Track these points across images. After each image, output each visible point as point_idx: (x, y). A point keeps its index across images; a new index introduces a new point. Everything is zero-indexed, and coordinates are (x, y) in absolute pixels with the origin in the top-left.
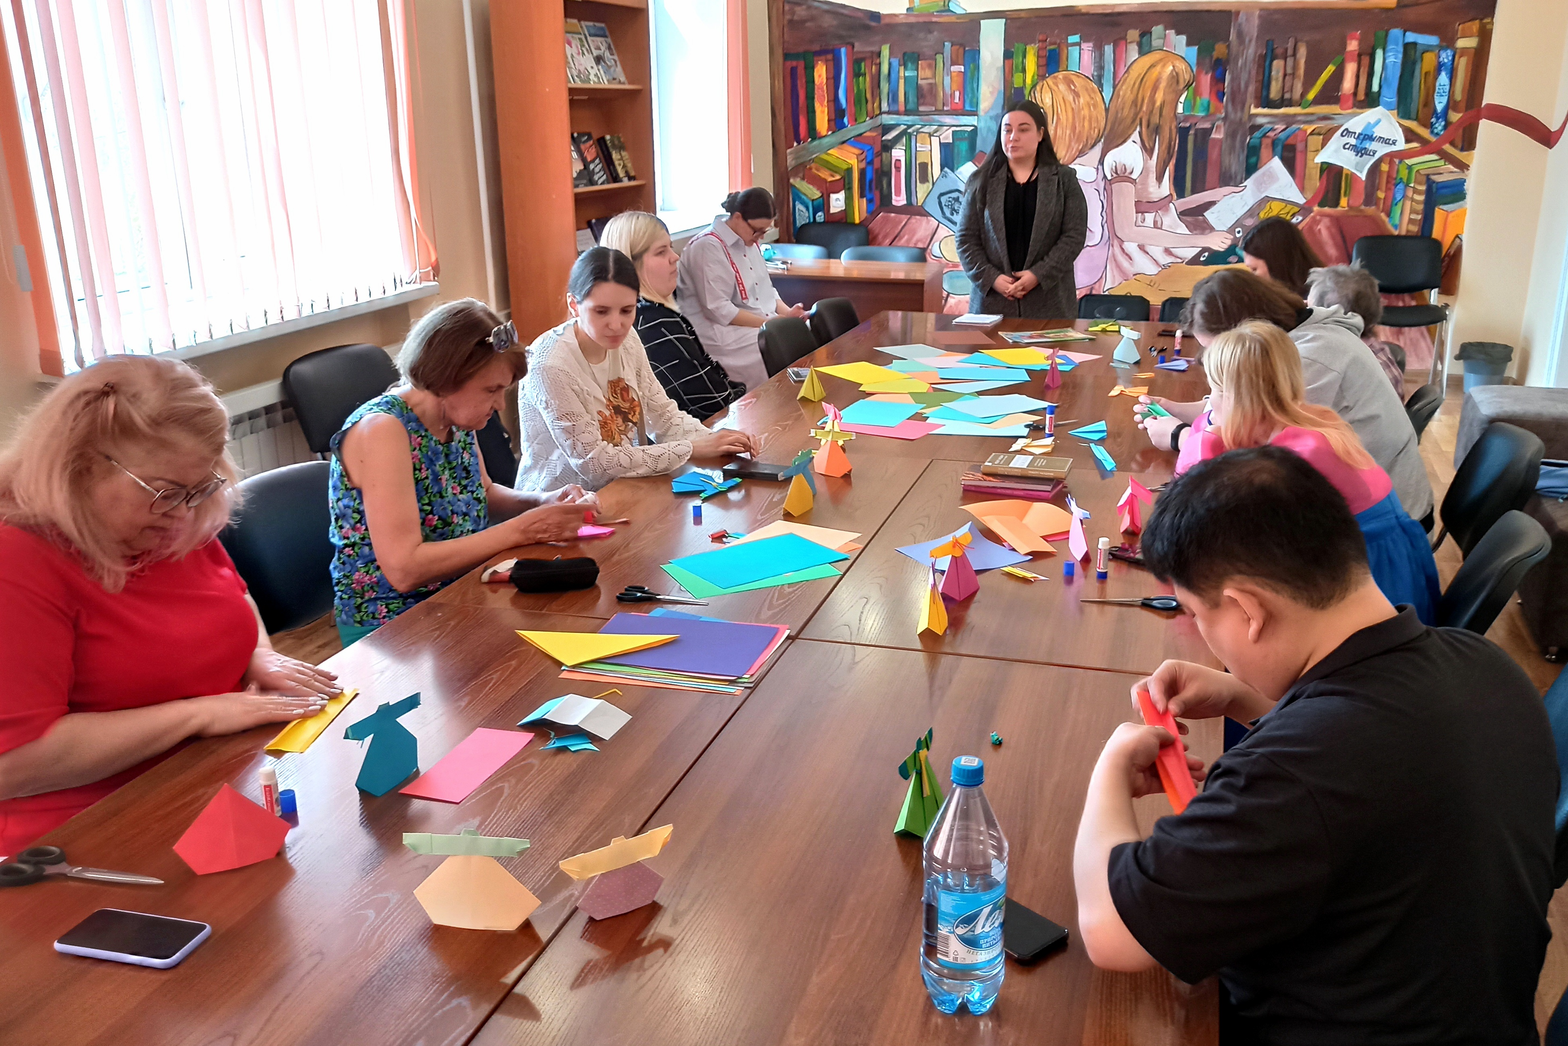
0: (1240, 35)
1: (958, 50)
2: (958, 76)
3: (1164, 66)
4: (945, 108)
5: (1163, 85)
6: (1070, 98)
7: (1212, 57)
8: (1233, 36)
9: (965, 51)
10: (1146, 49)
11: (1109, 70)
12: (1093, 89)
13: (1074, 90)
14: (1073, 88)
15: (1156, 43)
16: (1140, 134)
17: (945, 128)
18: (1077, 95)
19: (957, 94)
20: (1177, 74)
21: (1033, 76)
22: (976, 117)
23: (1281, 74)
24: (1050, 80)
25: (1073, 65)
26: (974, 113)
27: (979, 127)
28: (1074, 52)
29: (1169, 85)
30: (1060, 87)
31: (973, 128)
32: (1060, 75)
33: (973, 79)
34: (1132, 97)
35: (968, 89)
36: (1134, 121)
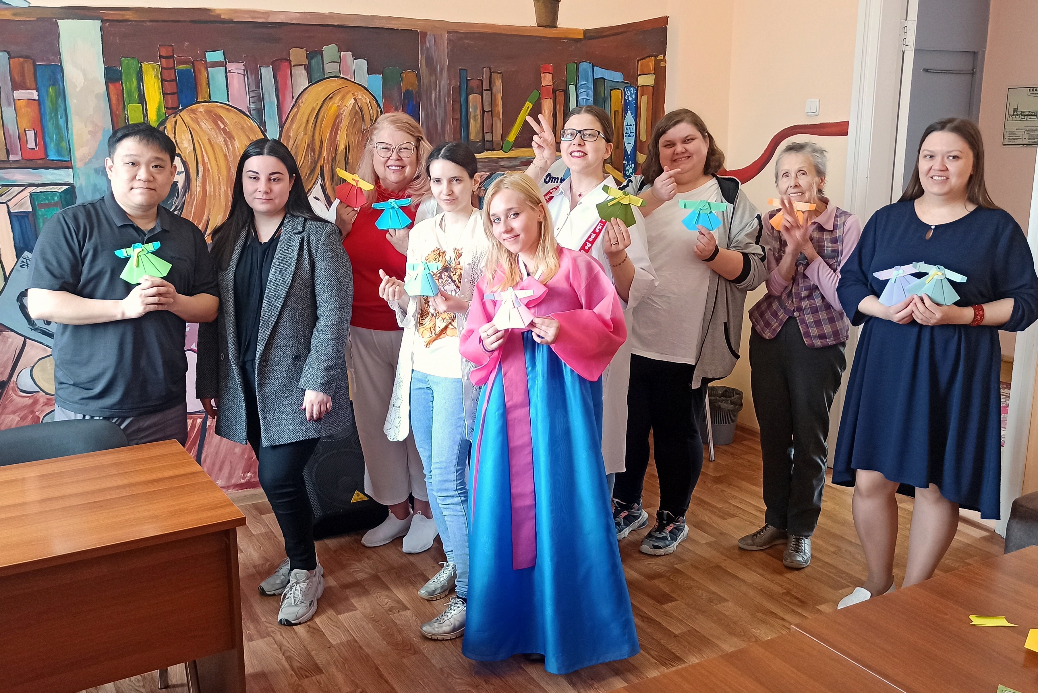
0: (430, 61)
1: (22, 65)
2: (28, 106)
3: (343, 98)
4: (12, 158)
5: (344, 124)
6: (220, 140)
7: (400, 88)
8: (422, 64)
9: (35, 66)
10: (317, 76)
12: (251, 128)
13: (224, 130)
14: (222, 126)
15: (330, 68)
16: (323, 187)
17: (17, 189)
18: (229, 136)
19: (31, 135)
20: (361, 109)
21: (159, 109)
22: (71, 170)
23: (479, 111)
24: (185, 115)
25: (219, 94)
26: (66, 165)
27: (77, 186)
28: (218, 74)
29: (353, 125)
30: (203, 124)
31: (65, 187)
32: (201, 108)
33: (55, 110)
34: (307, 140)
35: (50, 126)
36: (313, 170)
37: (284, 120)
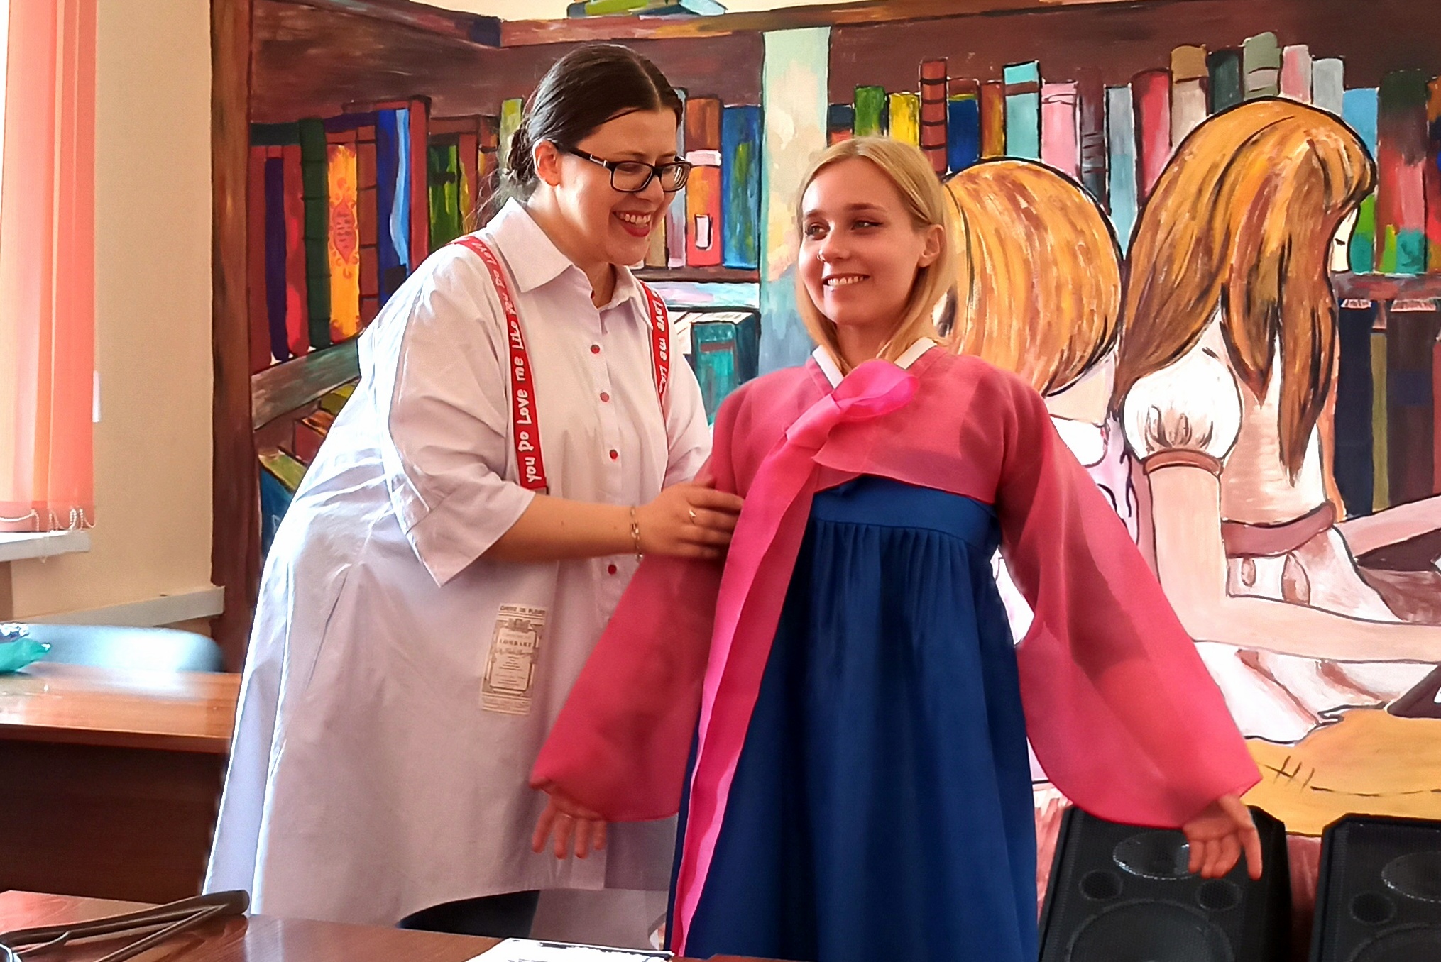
1: (704, 110)
2: (704, 176)
3: (1283, 142)
4: (672, 263)
5: (1284, 193)
6: (1018, 231)
7: (1423, 114)
9: (722, 110)
10: (1226, 99)
11: (1124, 156)
12: (1081, 208)
13: (1027, 212)
14: (1024, 204)
15: (1255, 81)
16: (1226, 329)
18: (1035, 222)
19: (703, 224)
20: (1323, 163)
24: (957, 185)
25: (1022, 143)
26: (751, 276)
27: (764, 313)
28: (1024, 107)
29: (1302, 196)
30: (989, 203)
31: (745, 315)
32: (986, 171)
34: (1196, 228)
35: (735, 211)
36: (1204, 294)
37: (1148, 189)
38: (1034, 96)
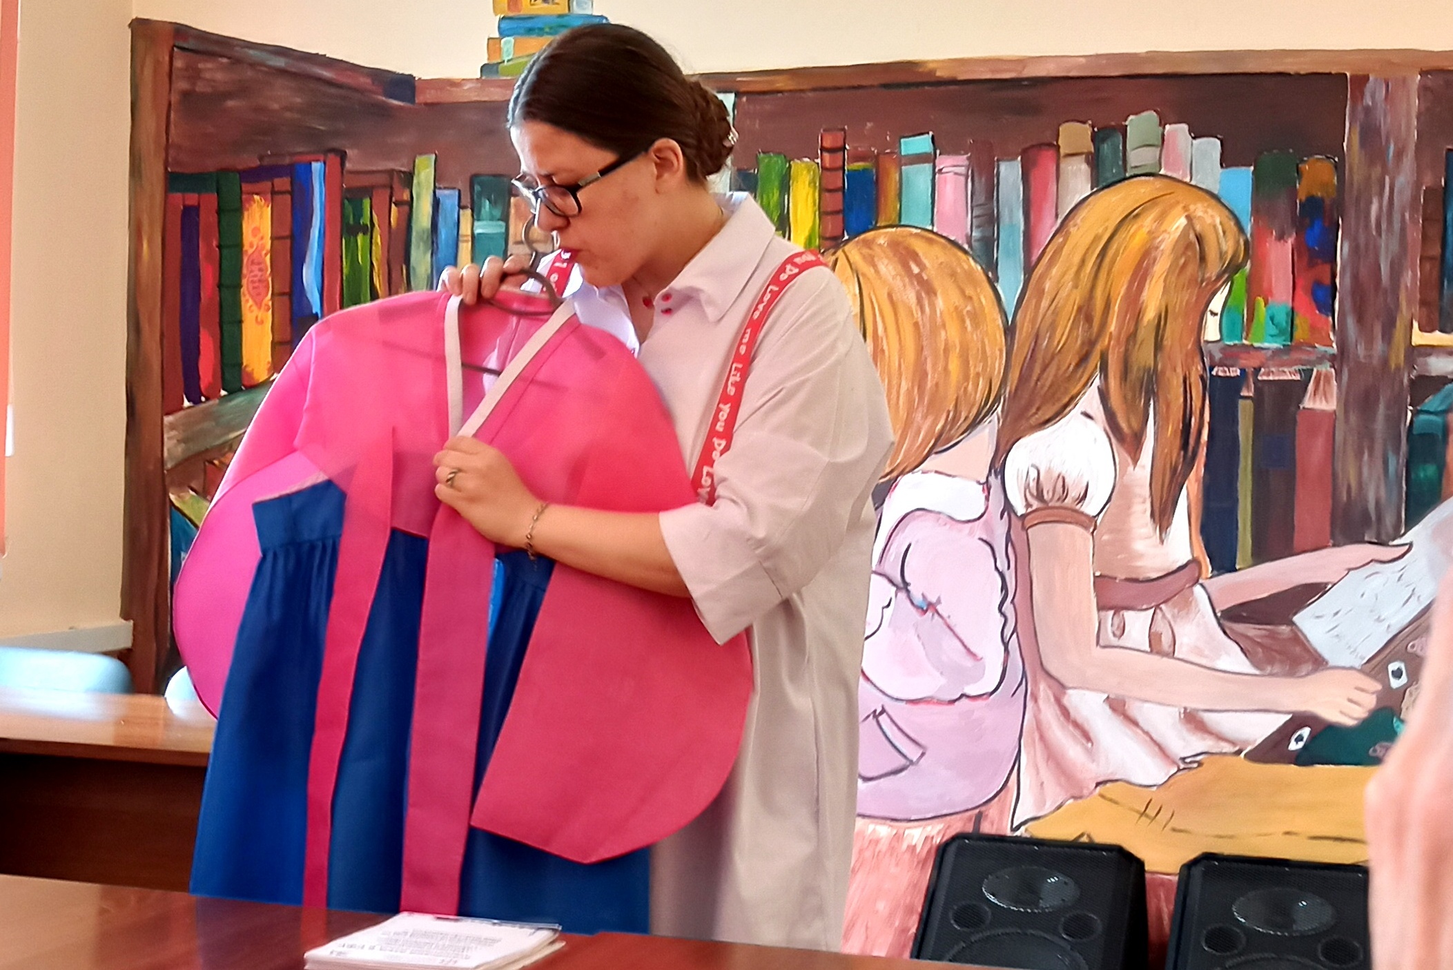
0: (1370, 134)
3: (1161, 218)
5: (1161, 268)
6: (910, 296)
7: (1294, 193)
8: (1351, 139)
10: (1111, 172)
11: (1013, 226)
12: (969, 274)
13: (919, 277)
14: (916, 270)
15: (1138, 157)
16: (1104, 395)
18: (926, 288)
20: (1199, 238)
21: (810, 239)
24: (853, 250)
25: (916, 213)
28: (919, 177)
29: (1179, 268)
30: (882, 268)
32: (881, 237)
34: (1077, 297)
36: (1083, 359)
37: (1034, 258)
38: (928, 167)
